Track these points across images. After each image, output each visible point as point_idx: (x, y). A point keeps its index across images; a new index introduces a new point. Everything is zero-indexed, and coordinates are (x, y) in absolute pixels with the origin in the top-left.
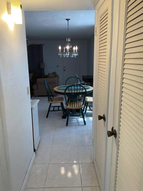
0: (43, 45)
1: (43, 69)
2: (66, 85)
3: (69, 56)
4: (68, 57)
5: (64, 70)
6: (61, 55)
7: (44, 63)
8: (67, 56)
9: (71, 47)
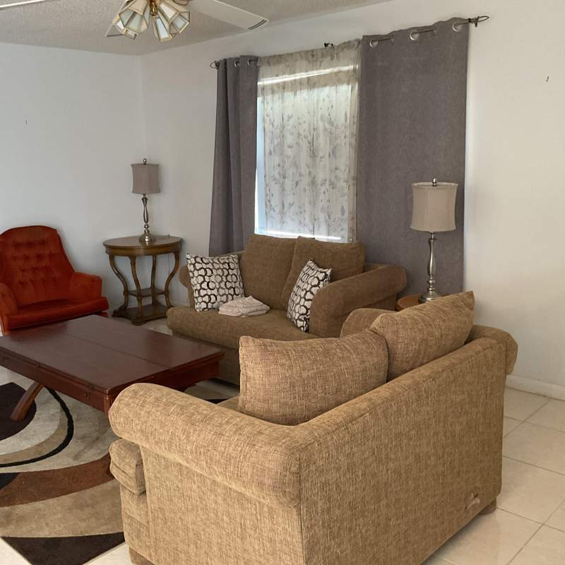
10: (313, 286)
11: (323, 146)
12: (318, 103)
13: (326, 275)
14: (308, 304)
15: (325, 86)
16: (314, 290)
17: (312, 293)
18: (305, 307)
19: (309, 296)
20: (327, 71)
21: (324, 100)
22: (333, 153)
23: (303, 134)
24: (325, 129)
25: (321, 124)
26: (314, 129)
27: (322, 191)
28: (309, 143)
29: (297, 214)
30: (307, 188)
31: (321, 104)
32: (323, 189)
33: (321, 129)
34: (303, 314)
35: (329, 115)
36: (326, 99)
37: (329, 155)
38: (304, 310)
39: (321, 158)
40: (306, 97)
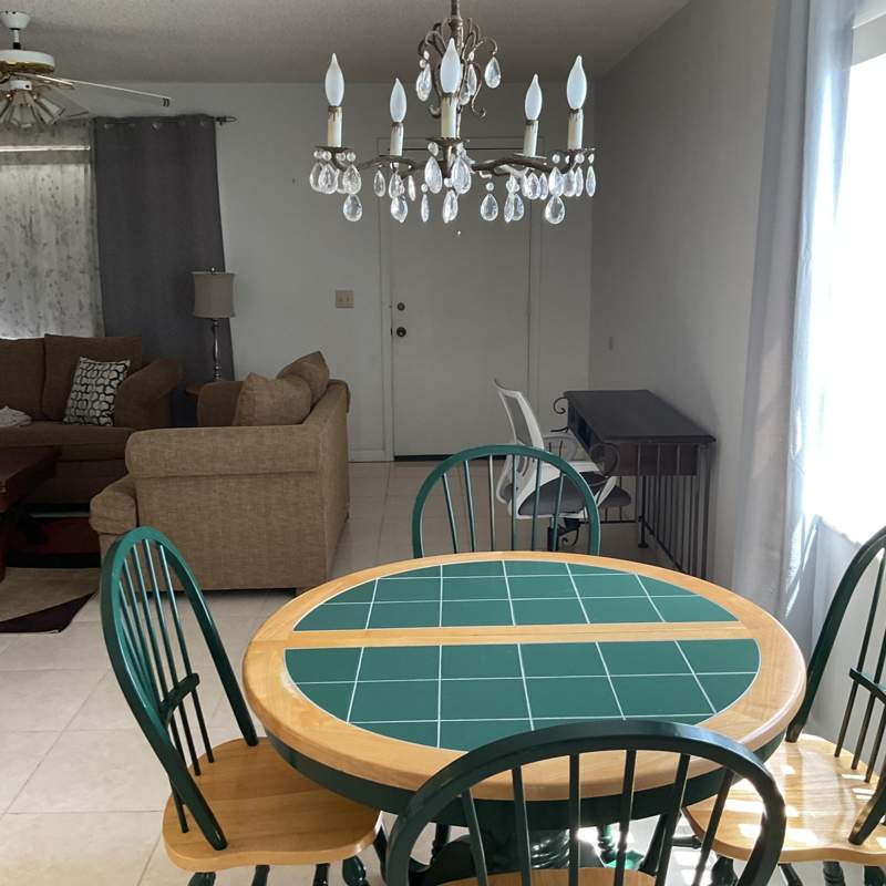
0: (222, 120)
1: (222, 328)
2: (418, 555)
3: (468, 203)
4: (449, 213)
5: (402, 332)
6: (352, 187)
7: (228, 270)
8: (437, 202)
9: (492, 78)
10: (111, 380)
11: (47, 232)
12: (35, 183)
13: (126, 367)
14: (110, 399)
15: (44, 163)
16: (114, 383)
17: (112, 387)
18: (107, 402)
19: (109, 390)
20: (45, 148)
21: (43, 180)
22: (63, 240)
23: (13, 216)
24: (47, 214)
25: (41, 206)
26: (31, 212)
27: (48, 284)
28: (24, 227)
29: (11, 312)
30: (23, 281)
31: (39, 183)
32: (49, 281)
33: (42, 212)
34: (105, 410)
35: (53, 196)
36: (46, 178)
37: (57, 242)
38: (105, 406)
39: (45, 245)
40: (16, 174)
